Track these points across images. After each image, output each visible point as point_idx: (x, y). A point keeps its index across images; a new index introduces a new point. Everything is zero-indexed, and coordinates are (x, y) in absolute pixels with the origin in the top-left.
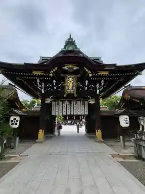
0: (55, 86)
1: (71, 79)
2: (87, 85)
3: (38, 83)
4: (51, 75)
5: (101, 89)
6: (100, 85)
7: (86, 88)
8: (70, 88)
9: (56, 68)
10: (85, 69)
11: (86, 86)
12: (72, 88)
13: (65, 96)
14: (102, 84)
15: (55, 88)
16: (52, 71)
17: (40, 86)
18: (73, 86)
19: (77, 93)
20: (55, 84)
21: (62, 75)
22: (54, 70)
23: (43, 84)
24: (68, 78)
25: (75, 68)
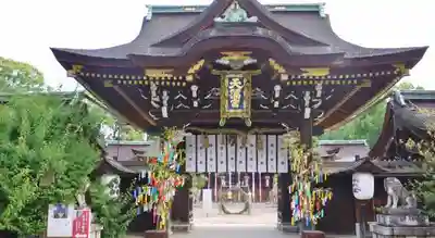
0: (196, 99)
1: (236, 82)
2: (277, 95)
3: (154, 94)
4: (189, 78)
5: (316, 106)
6: (313, 95)
7: (277, 104)
8: (235, 104)
9: (201, 63)
10: (272, 61)
11: (276, 100)
12: (241, 104)
13: (222, 123)
14: (319, 94)
15: (196, 104)
16: (191, 71)
17: (157, 99)
18: (242, 100)
19: (253, 117)
20: (195, 95)
21: (215, 72)
22: (197, 67)
23: (165, 93)
24: (230, 79)
25: (248, 61)
